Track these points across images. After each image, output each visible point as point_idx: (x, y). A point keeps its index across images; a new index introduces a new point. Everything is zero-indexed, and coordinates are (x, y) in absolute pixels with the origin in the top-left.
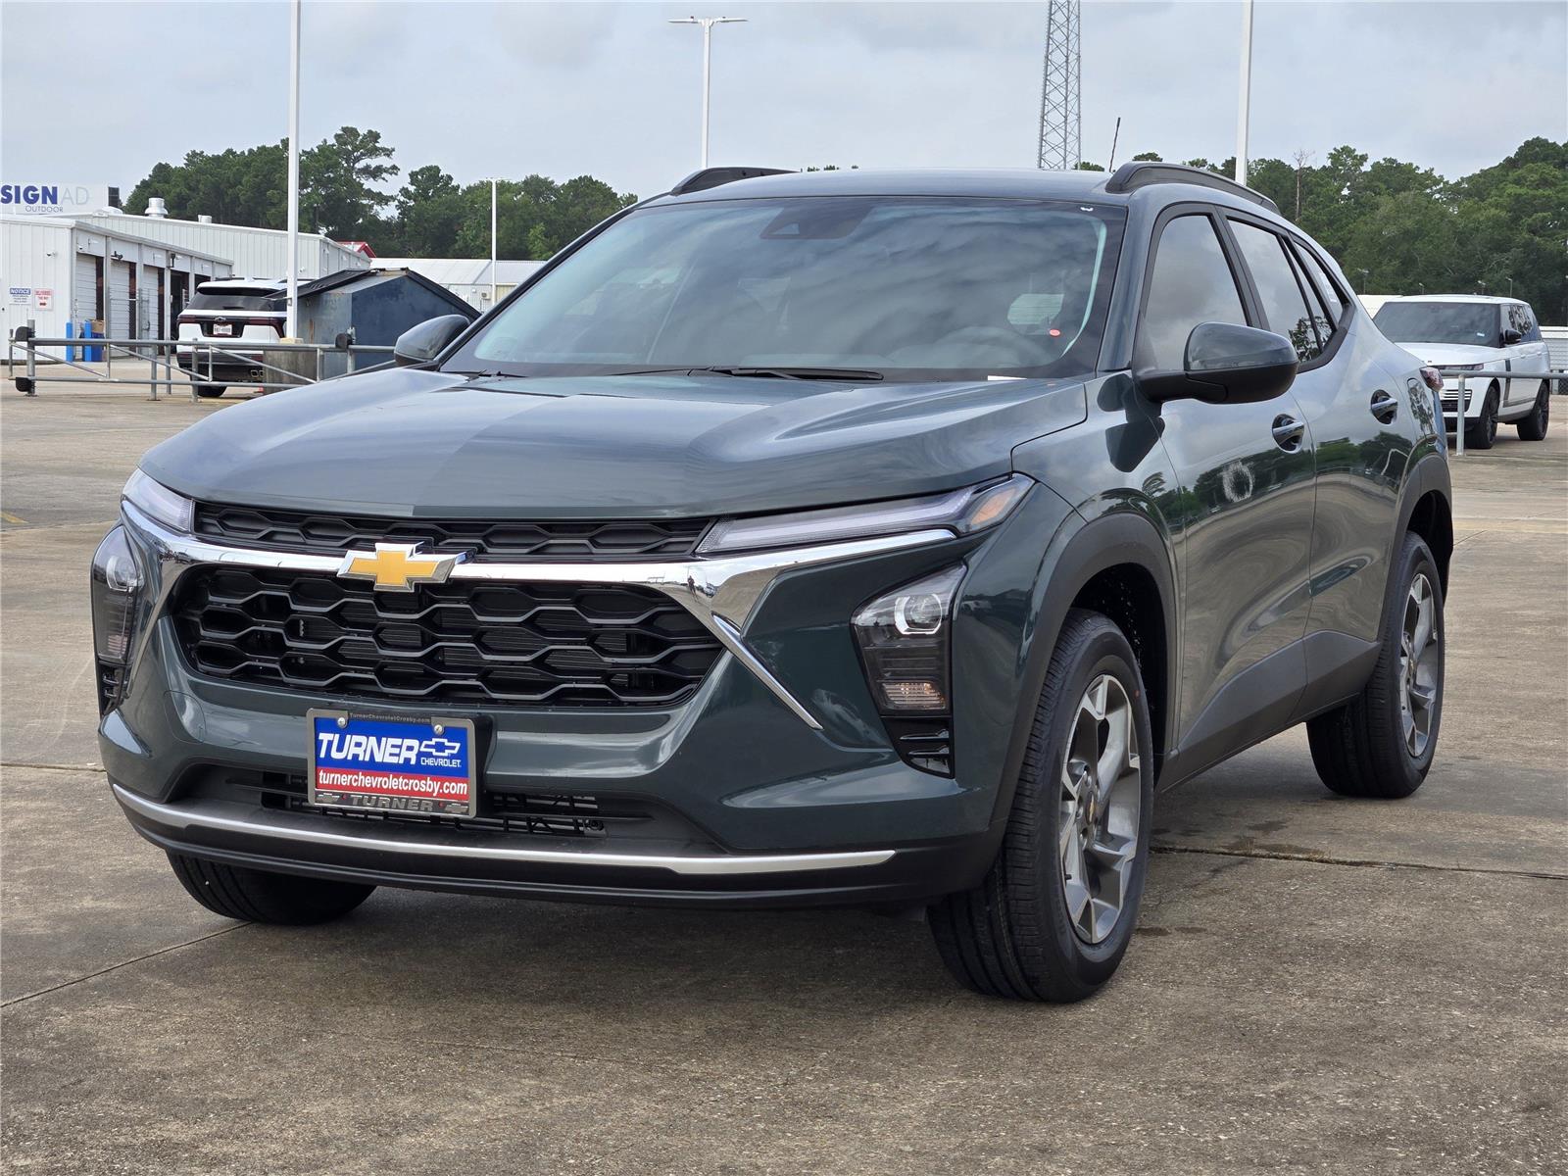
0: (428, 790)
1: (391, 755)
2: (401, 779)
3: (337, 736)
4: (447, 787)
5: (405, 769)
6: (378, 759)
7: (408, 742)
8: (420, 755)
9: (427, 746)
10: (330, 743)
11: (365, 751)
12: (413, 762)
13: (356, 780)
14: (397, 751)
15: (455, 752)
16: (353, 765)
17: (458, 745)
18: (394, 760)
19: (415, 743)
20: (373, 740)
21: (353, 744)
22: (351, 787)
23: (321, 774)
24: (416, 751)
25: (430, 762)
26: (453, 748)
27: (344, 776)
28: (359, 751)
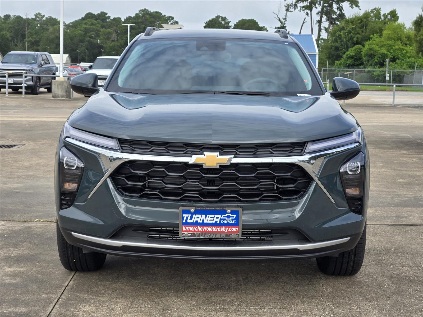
0: (223, 230)
1: (210, 220)
2: (213, 228)
3: (190, 215)
4: (230, 229)
5: (216, 224)
6: (205, 221)
7: (217, 216)
8: (221, 220)
9: (223, 217)
10: (187, 218)
11: (200, 220)
12: (218, 222)
13: (196, 229)
14: (212, 219)
15: (234, 218)
16: (196, 224)
17: (235, 216)
18: (211, 222)
19: (219, 216)
20: (204, 216)
21: (196, 217)
22: (195, 231)
23: (184, 227)
24: (219, 218)
25: (225, 222)
26: (233, 217)
27: (192, 227)
28: (198, 220)
